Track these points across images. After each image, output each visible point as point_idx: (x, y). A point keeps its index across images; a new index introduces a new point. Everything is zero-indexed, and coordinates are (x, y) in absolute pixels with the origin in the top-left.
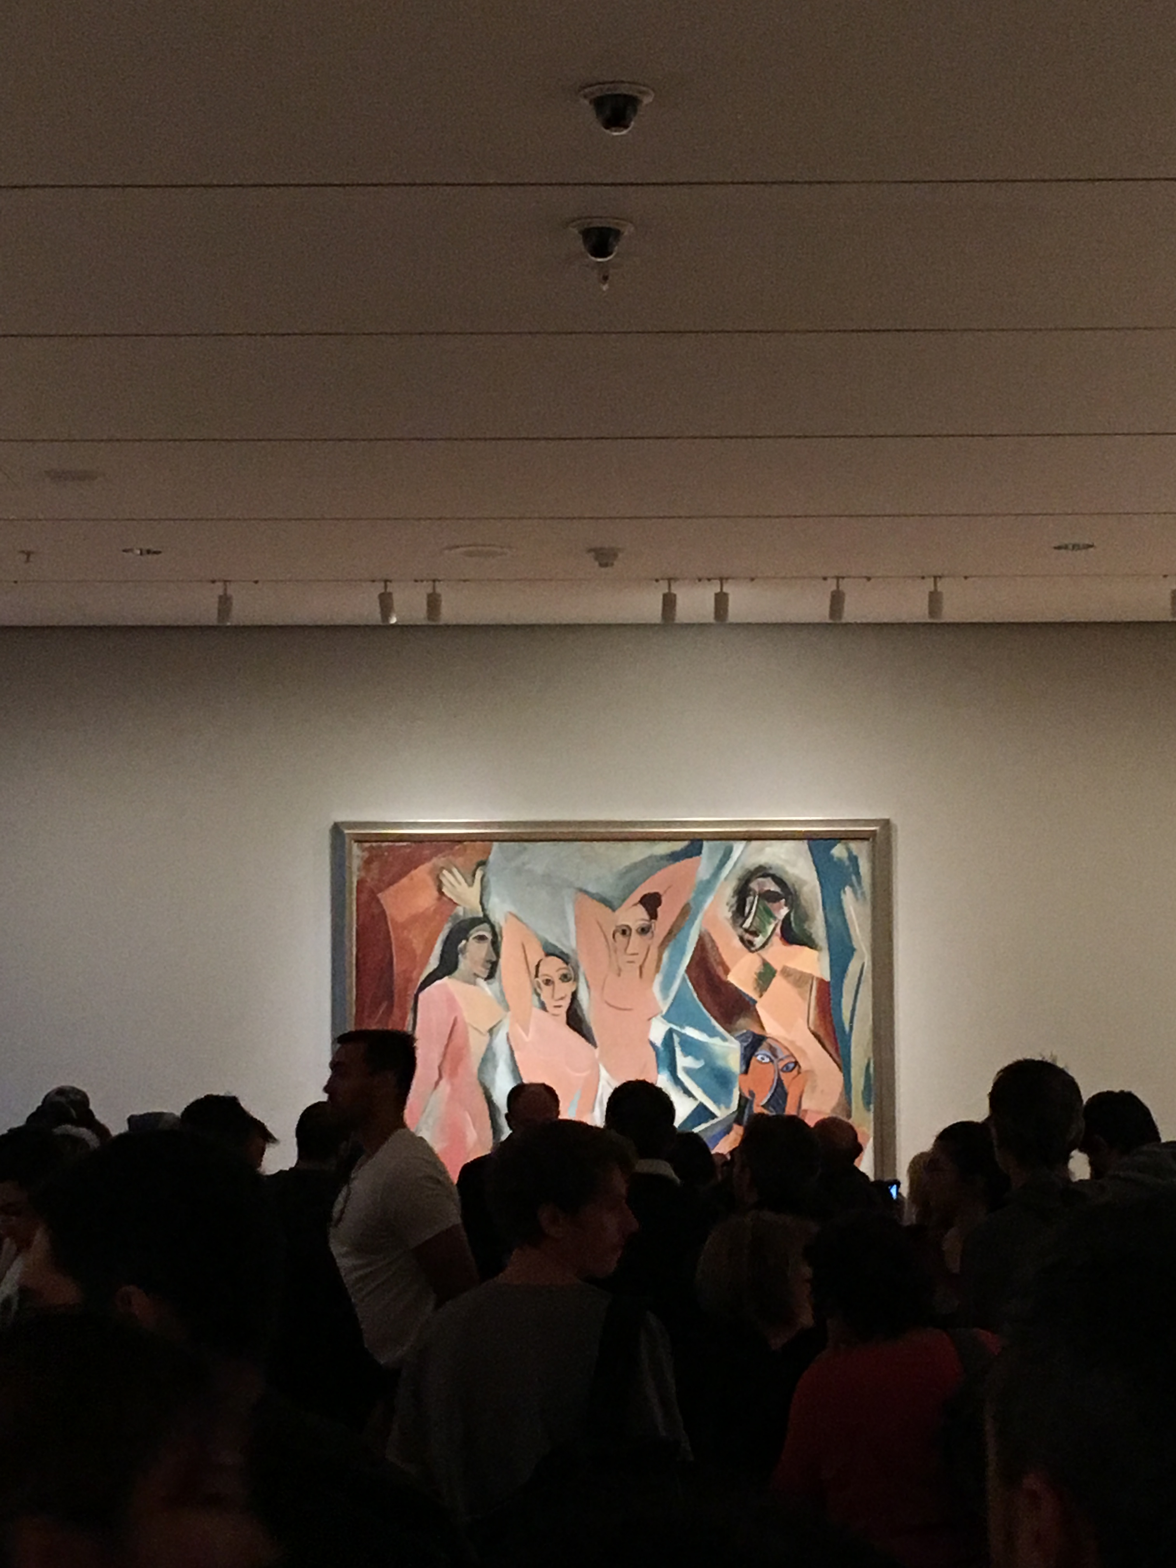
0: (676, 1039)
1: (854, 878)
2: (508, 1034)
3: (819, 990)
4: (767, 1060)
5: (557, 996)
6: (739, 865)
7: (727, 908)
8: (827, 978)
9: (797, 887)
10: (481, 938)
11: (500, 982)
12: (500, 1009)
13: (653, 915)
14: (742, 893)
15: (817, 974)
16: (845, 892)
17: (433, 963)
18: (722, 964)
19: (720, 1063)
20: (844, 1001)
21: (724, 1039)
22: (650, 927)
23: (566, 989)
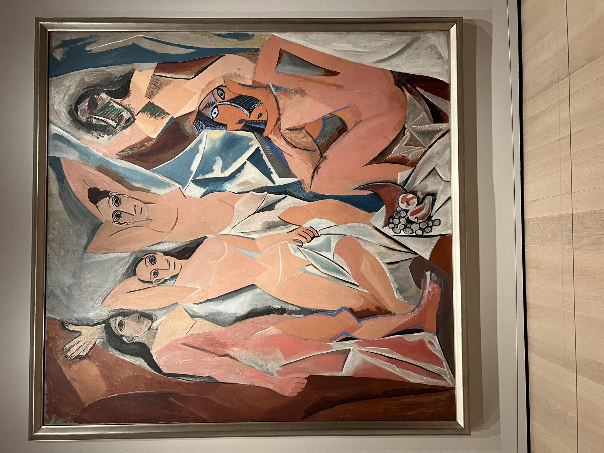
0: (200, 177)
1: (78, 44)
2: (194, 304)
3: (164, 71)
4: (216, 110)
5: (168, 267)
6: (68, 129)
7: (100, 138)
8: (155, 64)
9: (85, 86)
10: (121, 324)
11: (155, 310)
12: (176, 309)
13: (106, 194)
14: (89, 127)
15: (151, 72)
16: (90, 51)
17: (140, 362)
18: (142, 143)
19: (218, 144)
20: (172, 53)
21: (200, 141)
22: (115, 197)
23: (161, 261)
